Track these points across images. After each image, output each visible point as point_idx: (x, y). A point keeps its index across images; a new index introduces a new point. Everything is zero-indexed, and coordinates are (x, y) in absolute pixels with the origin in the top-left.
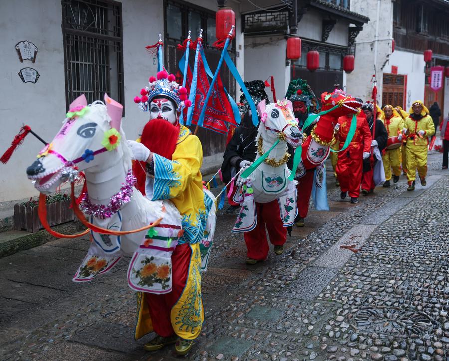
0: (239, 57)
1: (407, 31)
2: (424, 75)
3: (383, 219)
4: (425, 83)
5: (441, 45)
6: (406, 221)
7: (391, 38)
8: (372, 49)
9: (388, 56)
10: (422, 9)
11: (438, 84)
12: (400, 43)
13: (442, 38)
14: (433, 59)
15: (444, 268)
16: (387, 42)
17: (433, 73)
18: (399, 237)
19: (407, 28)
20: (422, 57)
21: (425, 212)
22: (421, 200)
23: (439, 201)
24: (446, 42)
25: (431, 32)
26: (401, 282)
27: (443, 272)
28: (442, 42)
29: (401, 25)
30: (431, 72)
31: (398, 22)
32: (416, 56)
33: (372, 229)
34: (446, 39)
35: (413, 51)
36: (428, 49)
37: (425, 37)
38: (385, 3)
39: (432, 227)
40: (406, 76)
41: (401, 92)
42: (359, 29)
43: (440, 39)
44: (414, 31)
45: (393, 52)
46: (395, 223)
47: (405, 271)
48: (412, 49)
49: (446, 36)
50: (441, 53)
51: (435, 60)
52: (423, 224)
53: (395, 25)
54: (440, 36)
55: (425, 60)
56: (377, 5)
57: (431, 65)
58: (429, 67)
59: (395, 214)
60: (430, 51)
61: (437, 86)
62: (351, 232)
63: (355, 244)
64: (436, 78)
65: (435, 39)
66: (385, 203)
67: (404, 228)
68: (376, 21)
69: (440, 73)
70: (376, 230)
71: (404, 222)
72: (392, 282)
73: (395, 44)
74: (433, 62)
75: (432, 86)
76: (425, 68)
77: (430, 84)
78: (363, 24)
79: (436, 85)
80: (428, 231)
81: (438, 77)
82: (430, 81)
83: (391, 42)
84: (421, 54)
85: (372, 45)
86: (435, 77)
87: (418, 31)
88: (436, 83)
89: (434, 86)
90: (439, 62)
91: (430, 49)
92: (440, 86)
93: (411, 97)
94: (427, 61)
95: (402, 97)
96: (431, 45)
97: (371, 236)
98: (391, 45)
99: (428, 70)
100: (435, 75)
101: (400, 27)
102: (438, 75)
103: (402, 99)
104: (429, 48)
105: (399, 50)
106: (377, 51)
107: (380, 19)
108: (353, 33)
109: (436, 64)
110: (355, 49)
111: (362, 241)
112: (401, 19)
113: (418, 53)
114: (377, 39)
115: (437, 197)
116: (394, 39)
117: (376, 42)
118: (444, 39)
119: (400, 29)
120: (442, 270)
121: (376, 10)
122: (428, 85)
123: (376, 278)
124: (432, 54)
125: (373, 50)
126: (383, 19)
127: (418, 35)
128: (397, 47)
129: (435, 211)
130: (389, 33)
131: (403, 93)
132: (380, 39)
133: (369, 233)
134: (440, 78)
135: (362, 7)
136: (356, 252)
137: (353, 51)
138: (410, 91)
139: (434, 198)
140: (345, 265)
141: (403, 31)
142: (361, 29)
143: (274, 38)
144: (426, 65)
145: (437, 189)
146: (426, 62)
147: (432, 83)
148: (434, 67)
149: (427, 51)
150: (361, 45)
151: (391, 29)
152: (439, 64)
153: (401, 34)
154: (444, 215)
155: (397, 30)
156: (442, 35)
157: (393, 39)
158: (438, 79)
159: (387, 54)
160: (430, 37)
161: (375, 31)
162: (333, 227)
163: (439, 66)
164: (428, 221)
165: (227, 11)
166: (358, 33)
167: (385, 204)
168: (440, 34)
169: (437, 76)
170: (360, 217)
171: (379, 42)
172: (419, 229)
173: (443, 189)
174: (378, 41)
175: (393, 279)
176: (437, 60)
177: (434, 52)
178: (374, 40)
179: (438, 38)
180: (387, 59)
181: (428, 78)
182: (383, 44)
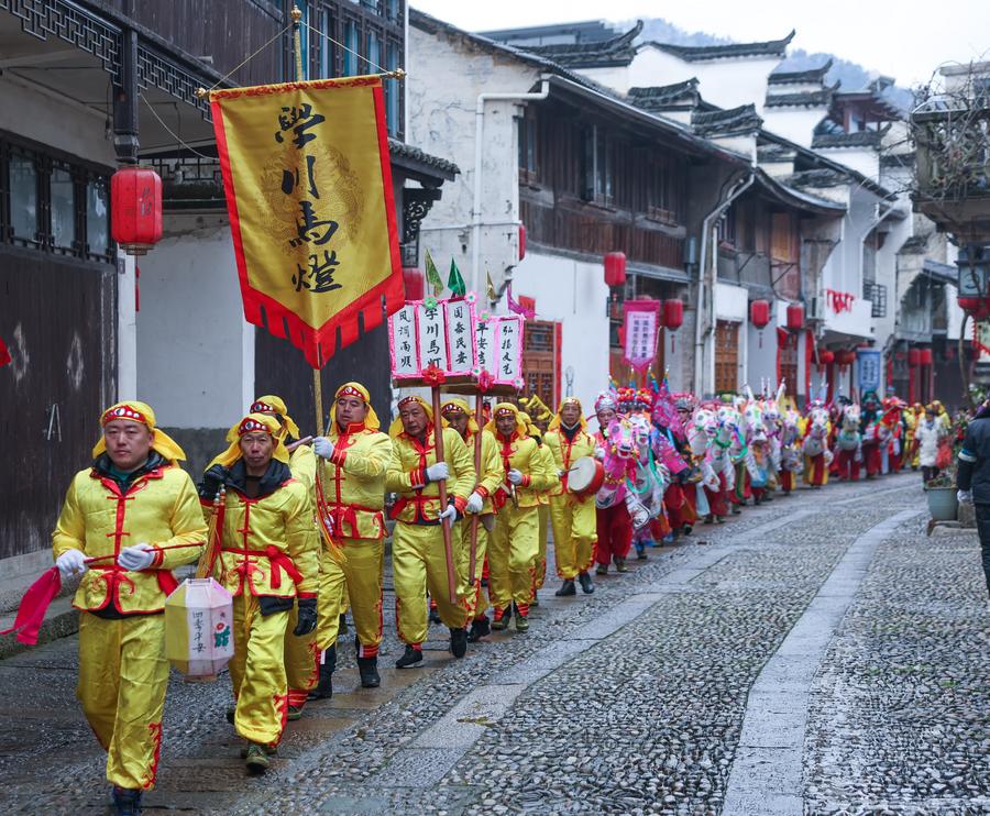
0: (124, 271)
1: (556, 198)
2: (607, 322)
3: (535, 675)
4: (611, 346)
5: (650, 235)
6: (587, 677)
7: (516, 219)
8: (464, 247)
9: (510, 268)
10: (595, 132)
11: (644, 348)
12: (539, 231)
13: (650, 216)
14: (628, 276)
15: (667, 739)
16: (506, 230)
17: (633, 317)
18: (576, 701)
19: (554, 188)
20: (599, 270)
21: (626, 661)
22: (618, 642)
23: (657, 642)
24: (662, 227)
25: (622, 200)
26: (589, 758)
27: (665, 744)
28: (650, 226)
29: (539, 180)
30: (624, 313)
31: (530, 171)
32: (582, 267)
33: (516, 691)
34: (662, 219)
35: (575, 253)
36: (614, 250)
37: (606, 213)
38: (498, 123)
39: (642, 684)
40: (559, 325)
41: (548, 371)
42: (430, 194)
43: (647, 219)
44: (575, 198)
45: (521, 257)
46: (565, 679)
47: (594, 745)
48: (571, 247)
49: (662, 210)
50: (649, 258)
51: (634, 278)
52: (623, 680)
53: (523, 179)
54: (646, 211)
55: (607, 281)
56: (473, 123)
57: (626, 294)
58: (620, 299)
59: (562, 667)
60: (620, 255)
61: (644, 355)
62: (473, 697)
63: (487, 715)
64: (641, 333)
65: (634, 222)
66: (534, 649)
67: (583, 687)
68: (473, 170)
69: (651, 317)
70: (524, 692)
71: (583, 678)
72: (572, 759)
73: (527, 233)
74: (631, 283)
75: (629, 356)
76: (610, 300)
77: (623, 347)
78: (441, 182)
79: (639, 352)
80: (635, 689)
81: (645, 329)
82: (625, 340)
83: (515, 230)
84: (596, 261)
85: (464, 237)
86: (636, 329)
87: (586, 195)
88: (640, 346)
89: (635, 355)
90: (647, 285)
91: (619, 249)
92: (650, 355)
93: (573, 384)
94: (615, 282)
95: (551, 386)
96: (622, 236)
97: (517, 701)
98: (516, 238)
99: (619, 308)
100: (637, 322)
101: (539, 186)
102: (646, 323)
103: (550, 392)
104: (619, 247)
105: (537, 251)
106: (480, 255)
107: (484, 166)
108: (415, 207)
109: (639, 293)
110: (417, 247)
111: (500, 710)
112: (540, 162)
113: (587, 260)
114: (477, 220)
115: (653, 637)
116: (524, 223)
117: (477, 229)
118: (657, 217)
119: (538, 190)
120: (663, 741)
121: (473, 138)
122: (618, 351)
123: (542, 756)
124: (628, 262)
125: (468, 250)
126: (492, 165)
127: (586, 207)
128: (531, 242)
129: (647, 660)
130: (510, 206)
131: (551, 375)
132: (487, 220)
133: (513, 698)
134: (651, 331)
135: (435, 128)
136: (491, 726)
137: (413, 251)
138: (570, 367)
139: (644, 638)
140: (476, 744)
141: (546, 197)
142: (438, 195)
143: (208, 219)
144: (612, 293)
145: (652, 622)
146: (611, 287)
147: (629, 345)
148: (635, 297)
149: (611, 254)
150: (435, 236)
151: (514, 194)
152: (647, 291)
153: (540, 204)
154: (667, 664)
155: (530, 192)
156: (650, 207)
157: (520, 222)
158: (645, 335)
159: (506, 266)
160: (620, 214)
161: (472, 198)
162: (430, 693)
163: (648, 298)
164: (634, 675)
165: (142, 174)
166: (430, 205)
167: (534, 652)
168: (646, 205)
169: (641, 327)
170: (483, 675)
171: (485, 229)
172: (615, 687)
173: (666, 622)
174: (481, 225)
175: (572, 755)
176: (640, 278)
177: (632, 256)
178: (469, 223)
179: (640, 217)
180: (508, 278)
181: (619, 330)
182: (494, 233)
